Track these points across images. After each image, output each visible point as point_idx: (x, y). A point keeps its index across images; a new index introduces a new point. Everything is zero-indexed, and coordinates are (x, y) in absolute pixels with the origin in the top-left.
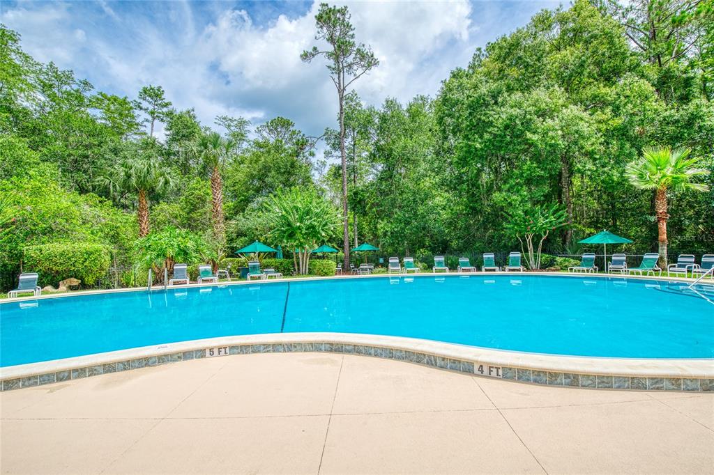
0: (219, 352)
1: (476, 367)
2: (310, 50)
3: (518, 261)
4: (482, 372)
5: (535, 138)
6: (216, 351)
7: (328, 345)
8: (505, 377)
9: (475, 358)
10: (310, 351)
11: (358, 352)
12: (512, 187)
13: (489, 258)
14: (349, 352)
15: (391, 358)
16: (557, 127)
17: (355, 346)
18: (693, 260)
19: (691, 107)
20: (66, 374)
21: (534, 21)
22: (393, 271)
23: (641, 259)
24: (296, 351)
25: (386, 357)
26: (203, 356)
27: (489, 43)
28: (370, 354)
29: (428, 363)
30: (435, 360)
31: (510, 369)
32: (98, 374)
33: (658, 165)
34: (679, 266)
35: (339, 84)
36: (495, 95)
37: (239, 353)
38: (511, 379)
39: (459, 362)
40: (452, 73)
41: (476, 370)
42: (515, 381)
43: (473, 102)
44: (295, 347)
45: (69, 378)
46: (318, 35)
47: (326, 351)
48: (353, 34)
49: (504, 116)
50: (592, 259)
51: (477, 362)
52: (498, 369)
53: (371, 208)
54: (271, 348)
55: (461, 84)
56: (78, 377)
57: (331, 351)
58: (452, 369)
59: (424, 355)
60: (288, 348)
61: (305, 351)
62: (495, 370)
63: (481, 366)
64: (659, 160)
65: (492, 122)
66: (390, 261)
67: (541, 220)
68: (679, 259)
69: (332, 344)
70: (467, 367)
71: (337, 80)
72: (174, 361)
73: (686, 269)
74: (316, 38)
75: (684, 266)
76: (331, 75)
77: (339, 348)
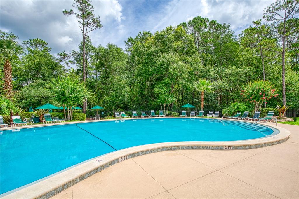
0: (125, 158)
1: (224, 147)
2: (69, 11)
3: (162, 113)
4: (226, 148)
5: (171, 70)
6: (123, 158)
7: (166, 148)
8: (233, 149)
9: (224, 144)
10: (159, 151)
11: (178, 149)
12: (161, 87)
13: (153, 112)
14: (175, 149)
15: (192, 149)
16: (178, 68)
17: (177, 147)
18: (213, 113)
19: (207, 68)
20: (61, 188)
21: (167, 28)
22: (118, 118)
23: (199, 112)
24: (154, 152)
25: (190, 149)
26: (118, 162)
27: (144, 31)
28: (183, 149)
29: (207, 149)
30: (210, 147)
31: (234, 146)
32: (77, 183)
33: (203, 84)
34: (209, 115)
35: (83, 31)
36: (156, 52)
37: (132, 157)
38: (235, 149)
39: (219, 146)
40: (129, 39)
41: (224, 149)
42: (236, 150)
43: (149, 53)
44: (154, 150)
45: (63, 190)
46: (74, 4)
47: (165, 150)
48: (93, 10)
49: (161, 61)
50: (185, 113)
51: (224, 145)
52: (231, 147)
53: (98, 90)
54: (144, 153)
55: (143, 45)
56: (68, 187)
57: (167, 150)
58: (216, 149)
59: (205, 146)
60: (151, 151)
61: (157, 152)
62: (230, 147)
63: (226, 147)
64: (203, 83)
65: (156, 62)
66: (116, 113)
67: (170, 99)
68: (209, 113)
69: (167, 147)
70: (221, 148)
71: (82, 29)
72: (108, 166)
73: (212, 116)
74: (72, 5)
75: (211, 115)
76: (80, 26)
77: (170, 148)
